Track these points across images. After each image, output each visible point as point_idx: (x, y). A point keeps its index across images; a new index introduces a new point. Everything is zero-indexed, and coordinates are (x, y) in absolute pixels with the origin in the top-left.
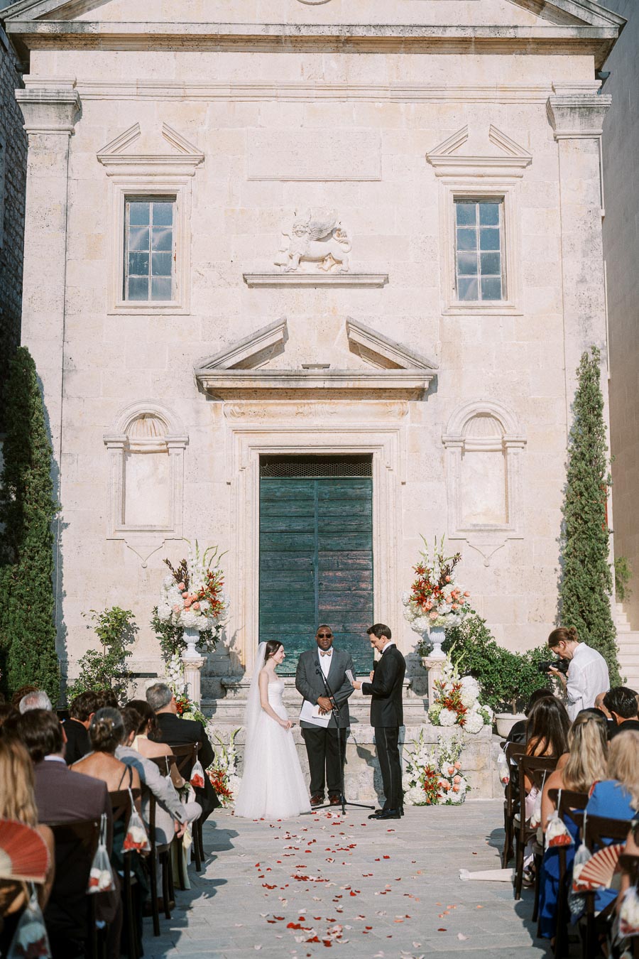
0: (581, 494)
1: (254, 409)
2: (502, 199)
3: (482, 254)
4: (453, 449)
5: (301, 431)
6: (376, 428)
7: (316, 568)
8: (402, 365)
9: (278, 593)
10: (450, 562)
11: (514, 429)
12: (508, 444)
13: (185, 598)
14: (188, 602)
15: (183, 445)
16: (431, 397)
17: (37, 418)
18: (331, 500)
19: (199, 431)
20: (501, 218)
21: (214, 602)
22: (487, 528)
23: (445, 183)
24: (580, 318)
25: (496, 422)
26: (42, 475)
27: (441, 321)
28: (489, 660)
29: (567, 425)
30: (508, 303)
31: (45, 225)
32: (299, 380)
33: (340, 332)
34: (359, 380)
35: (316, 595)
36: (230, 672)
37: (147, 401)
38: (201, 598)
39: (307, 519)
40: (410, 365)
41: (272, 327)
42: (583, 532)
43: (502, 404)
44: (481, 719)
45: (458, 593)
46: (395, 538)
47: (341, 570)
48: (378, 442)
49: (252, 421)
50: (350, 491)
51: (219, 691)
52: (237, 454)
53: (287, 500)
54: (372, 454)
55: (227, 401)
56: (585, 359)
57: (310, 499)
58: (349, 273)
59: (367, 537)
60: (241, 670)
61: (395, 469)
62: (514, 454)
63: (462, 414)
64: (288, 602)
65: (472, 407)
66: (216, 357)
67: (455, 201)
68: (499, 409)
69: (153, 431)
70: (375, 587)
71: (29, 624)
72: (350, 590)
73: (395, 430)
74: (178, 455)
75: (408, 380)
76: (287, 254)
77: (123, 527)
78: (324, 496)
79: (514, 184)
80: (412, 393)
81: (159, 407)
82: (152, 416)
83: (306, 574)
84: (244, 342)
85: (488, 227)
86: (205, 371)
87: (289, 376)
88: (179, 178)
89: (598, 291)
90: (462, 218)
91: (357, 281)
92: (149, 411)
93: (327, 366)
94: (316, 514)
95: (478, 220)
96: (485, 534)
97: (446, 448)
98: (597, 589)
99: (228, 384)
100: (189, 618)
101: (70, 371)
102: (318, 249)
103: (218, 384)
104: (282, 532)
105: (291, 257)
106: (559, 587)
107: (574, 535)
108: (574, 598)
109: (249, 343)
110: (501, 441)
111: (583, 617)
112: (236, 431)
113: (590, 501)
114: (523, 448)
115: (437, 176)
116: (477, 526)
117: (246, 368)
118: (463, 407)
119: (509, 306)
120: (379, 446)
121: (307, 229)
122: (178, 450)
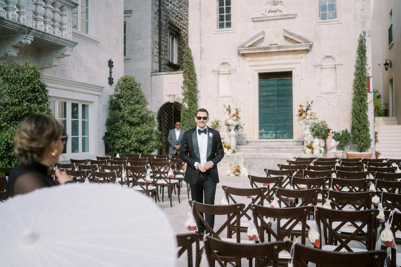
0: (358, 80)
1: (256, 59)
3: (329, 4)
4: (318, 68)
5: (270, 65)
6: (293, 63)
7: (276, 107)
8: (301, 42)
9: (264, 114)
10: (310, 103)
11: (338, 61)
12: (336, 66)
13: (230, 116)
14: (230, 117)
15: (235, 71)
16: (310, 52)
18: (280, 86)
19: (239, 66)
21: (237, 117)
24: (361, 22)
25: (333, 59)
26: (194, 82)
27: (314, 27)
31: (194, 10)
32: (268, 49)
33: (281, 34)
34: (287, 48)
35: (276, 114)
37: (224, 59)
38: (233, 116)
39: (273, 92)
40: (303, 42)
41: (260, 33)
43: (334, 53)
44: (319, 152)
45: (312, 113)
46: (300, 97)
47: (283, 107)
49: (255, 63)
50: (286, 83)
52: (251, 73)
53: (267, 86)
54: (292, 71)
55: (248, 57)
56: (361, 36)
57: (273, 86)
58: (284, 14)
59: (291, 97)
61: (299, 75)
62: (339, 68)
63: (321, 57)
65: (325, 54)
66: (243, 44)
68: (334, 55)
69: (226, 68)
70: (293, 112)
71: (190, 124)
73: (299, 63)
75: (303, 47)
76: (265, 11)
77: (219, 96)
78: (278, 84)
80: (304, 51)
81: (228, 60)
82: (226, 63)
83: (273, 108)
84: (251, 39)
86: (240, 49)
87: (265, 48)
89: (368, 13)
91: (287, 17)
93: (277, 44)
94: (276, 90)
96: (329, 94)
97: (316, 68)
98: (362, 111)
99: (247, 52)
100: (230, 122)
101: (203, 51)
102: (274, 8)
103: (244, 52)
104: (265, 96)
105: (266, 11)
109: (253, 39)
110: (334, 65)
112: (250, 66)
113: (361, 82)
114: (341, 66)
116: (326, 92)
117: (253, 47)
118: (321, 55)
119: (337, 21)
120: (294, 68)
121: (271, 2)
122: (233, 73)
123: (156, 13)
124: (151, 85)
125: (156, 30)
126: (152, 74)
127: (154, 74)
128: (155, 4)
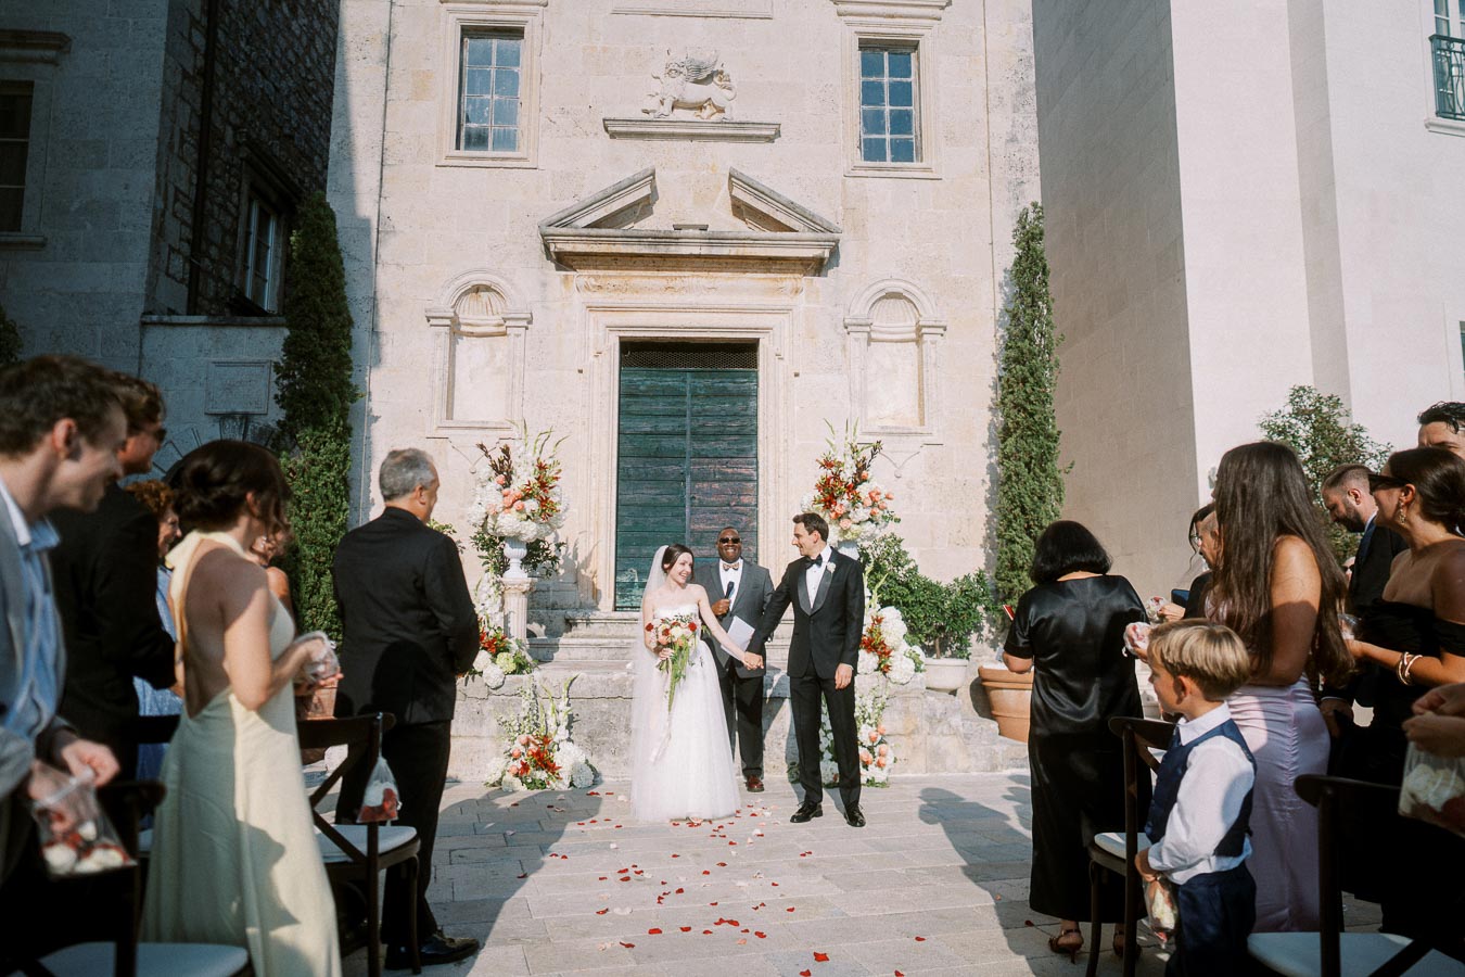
0: (1024, 381)
1: (613, 281)
2: (915, 46)
3: (891, 111)
4: (857, 336)
5: (672, 310)
6: (763, 307)
7: (688, 479)
8: (797, 229)
9: (640, 508)
11: (929, 315)
12: (924, 330)
13: (506, 496)
14: (508, 500)
15: (525, 323)
16: (830, 272)
17: (333, 277)
18: (707, 396)
19: (547, 308)
20: (913, 69)
21: (543, 501)
22: (898, 431)
23: (848, 24)
24: (1010, 183)
25: (909, 305)
26: (336, 349)
27: (843, 183)
28: (910, 589)
29: (994, 309)
30: (924, 165)
31: (361, 57)
32: (668, 244)
33: (721, 193)
34: (744, 245)
35: (687, 510)
36: (578, 605)
37: (480, 270)
39: (677, 419)
40: (806, 229)
41: (637, 179)
42: (1028, 427)
43: (916, 282)
45: (877, 494)
46: (786, 441)
47: (719, 481)
48: (768, 325)
49: (610, 297)
50: (730, 386)
51: (563, 626)
52: (592, 337)
53: (653, 394)
54: (758, 339)
55: (580, 272)
56: (1022, 220)
57: (681, 394)
58: (733, 122)
59: (750, 442)
60: (591, 601)
61: (786, 358)
62: (931, 342)
63: (868, 294)
64: (652, 520)
65: (881, 285)
66: (566, 213)
67: (860, 48)
68: (912, 289)
69: (489, 308)
70: (760, 501)
72: (729, 505)
73: (786, 310)
74: (518, 336)
75: (804, 247)
76: (658, 98)
77: (448, 424)
78: (699, 391)
79: (930, 28)
80: (809, 265)
81: (497, 278)
82: (488, 289)
83: (675, 485)
84: (601, 196)
85: (899, 79)
86: (552, 230)
87: (657, 238)
88: (527, 8)
89: (1030, 151)
90: (869, 68)
91: (742, 132)
92: (484, 283)
93: (704, 228)
94: (688, 413)
95: (886, 71)
96: (898, 438)
97: (848, 332)
99: (581, 248)
100: (508, 523)
101: (387, 233)
102: (696, 93)
103: (568, 248)
104: (646, 434)
105: (662, 103)
106: (987, 502)
107: (1015, 432)
108: (1018, 511)
109: (607, 197)
110: (914, 328)
111: (1029, 534)
112: (591, 308)
113: (1037, 389)
114: (941, 335)
115: (840, 15)
116: (887, 427)
117: (605, 227)
118: (870, 286)
119: (925, 169)
120: (767, 329)
121: (682, 70)
122: (516, 330)
123: (185, 75)
124: (140, 363)
125: (186, 145)
126: (147, 319)
127: (155, 318)
128: (186, 35)
